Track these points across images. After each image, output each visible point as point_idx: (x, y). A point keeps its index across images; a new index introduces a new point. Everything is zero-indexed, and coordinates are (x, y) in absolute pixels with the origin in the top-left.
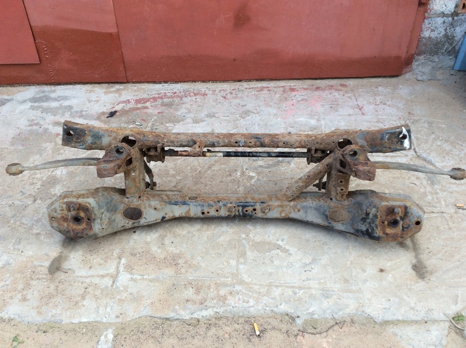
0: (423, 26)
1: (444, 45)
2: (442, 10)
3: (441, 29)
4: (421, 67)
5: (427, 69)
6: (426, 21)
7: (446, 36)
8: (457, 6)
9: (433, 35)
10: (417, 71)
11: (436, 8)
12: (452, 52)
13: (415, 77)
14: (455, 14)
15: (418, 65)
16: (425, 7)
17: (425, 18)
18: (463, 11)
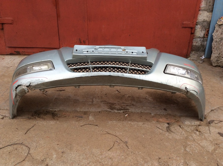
0: (193, 41)
1: (201, 48)
2: (199, 36)
3: (199, 42)
4: (193, 56)
5: (196, 56)
6: (194, 39)
7: (201, 45)
8: (204, 35)
9: (197, 44)
10: (192, 57)
11: (197, 35)
12: (204, 51)
13: (191, 59)
14: (204, 37)
15: (192, 55)
16: (193, 35)
17: (193, 38)
18: (207, 36)
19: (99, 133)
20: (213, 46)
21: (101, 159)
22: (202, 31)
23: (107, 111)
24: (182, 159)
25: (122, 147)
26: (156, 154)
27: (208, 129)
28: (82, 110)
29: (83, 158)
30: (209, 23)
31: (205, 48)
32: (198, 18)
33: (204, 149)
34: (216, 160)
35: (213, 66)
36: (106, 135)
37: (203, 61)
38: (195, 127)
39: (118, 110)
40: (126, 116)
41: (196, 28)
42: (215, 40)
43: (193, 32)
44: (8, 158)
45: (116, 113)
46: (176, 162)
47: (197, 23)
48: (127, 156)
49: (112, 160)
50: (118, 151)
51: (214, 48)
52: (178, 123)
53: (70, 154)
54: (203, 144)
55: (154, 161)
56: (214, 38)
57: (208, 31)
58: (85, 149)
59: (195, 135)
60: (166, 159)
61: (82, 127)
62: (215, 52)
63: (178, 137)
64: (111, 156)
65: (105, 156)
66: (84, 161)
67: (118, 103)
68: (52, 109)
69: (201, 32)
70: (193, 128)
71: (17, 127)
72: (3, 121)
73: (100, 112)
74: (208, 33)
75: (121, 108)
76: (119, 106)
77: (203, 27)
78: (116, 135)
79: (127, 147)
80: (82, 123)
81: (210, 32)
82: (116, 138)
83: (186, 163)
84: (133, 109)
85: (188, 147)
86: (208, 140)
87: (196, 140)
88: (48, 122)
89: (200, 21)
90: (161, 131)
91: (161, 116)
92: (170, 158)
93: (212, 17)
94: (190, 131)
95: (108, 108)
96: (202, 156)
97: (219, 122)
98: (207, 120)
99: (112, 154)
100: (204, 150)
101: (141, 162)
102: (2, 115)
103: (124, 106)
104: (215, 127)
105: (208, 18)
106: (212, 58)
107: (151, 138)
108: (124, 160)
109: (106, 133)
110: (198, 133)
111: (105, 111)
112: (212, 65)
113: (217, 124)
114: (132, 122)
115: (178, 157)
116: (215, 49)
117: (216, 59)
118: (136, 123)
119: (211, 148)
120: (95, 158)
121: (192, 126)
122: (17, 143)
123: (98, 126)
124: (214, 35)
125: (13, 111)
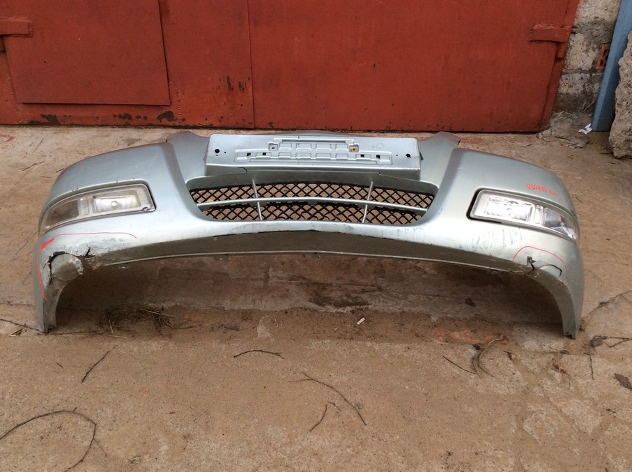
0: (560, 82)
1: (582, 102)
2: (579, 66)
3: (578, 85)
4: (559, 125)
5: (566, 126)
6: (564, 77)
7: (584, 92)
8: (594, 63)
9: (571, 91)
10: (554, 128)
11: (572, 63)
12: (592, 109)
13: (553, 133)
14: (593, 70)
15: (556, 122)
16: (562, 63)
17: (562, 73)
18: (601, 68)
19: (283, 377)
20: (618, 97)
21: (291, 457)
22: (587, 51)
23: (306, 310)
24: (511, 456)
25: (348, 421)
26: (440, 440)
27: (588, 363)
28: (236, 308)
29: (242, 455)
30: (611, 29)
31: (596, 101)
32: (577, 13)
33: (574, 426)
34: (605, 458)
35: (616, 158)
36: (304, 383)
37: (588, 140)
38: (552, 356)
39: (337, 305)
40: (358, 323)
41: (571, 43)
42: (626, 79)
43: (560, 55)
44: (38, 454)
45: (332, 315)
46: (493, 465)
47: (573, 27)
48: (360, 447)
49: (320, 460)
50: (336, 433)
51: (620, 105)
52: (505, 344)
53: (207, 443)
55: (433, 462)
56: (622, 74)
57: (607, 52)
58: (248, 426)
59: (549, 383)
60: (466, 457)
61: (236, 359)
62: (622, 118)
63: (502, 390)
64: (316, 449)
65: (300, 447)
66: (243, 462)
67: (339, 282)
68: (155, 303)
69: (584, 54)
70: (544, 361)
71: (58, 360)
72: (19, 341)
73: (286, 313)
74: (607, 58)
75: (345, 298)
76: (339, 294)
77: (592, 39)
78: (332, 384)
79: (360, 421)
80: (236, 347)
81: (612, 55)
82: (332, 391)
83: (522, 466)
84: (379, 301)
85: (529, 419)
86: (586, 396)
87: (551, 399)
88: (143, 343)
89: (584, 21)
90: (456, 370)
91: (457, 322)
92: (477, 454)
93: (619, 9)
94: (537, 371)
95: (310, 301)
96: (566, 446)
97: (620, 342)
98: (587, 335)
99: (321, 442)
100: (572, 428)
101: (399, 464)
102: (16, 324)
103: (354, 291)
104: (609, 358)
105: (608, 13)
106: (613, 134)
107: (426, 392)
108: (353, 460)
109: (303, 377)
110: (557, 375)
111: (300, 308)
112: (612, 153)
113: (612, 349)
114: (377, 342)
115: (501, 450)
116: (624, 108)
117: (625, 137)
118: (388, 345)
119: (591, 422)
120: (273, 454)
121: (544, 353)
122: (60, 408)
123: (283, 355)
124: (625, 66)
125: (45, 317)
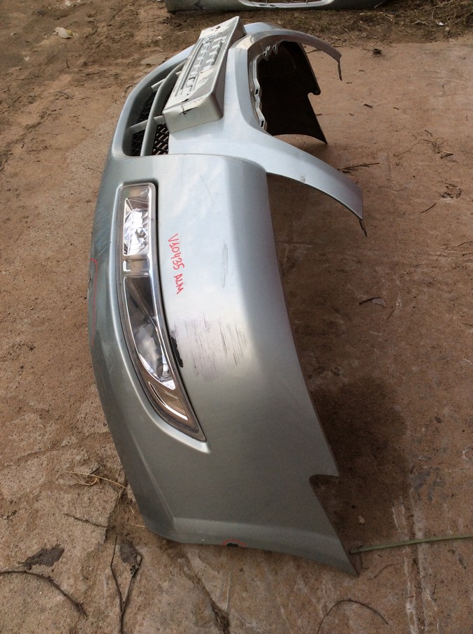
54: (33, 469)
59: (78, 458)
86: (44, 493)
97: (120, 594)
110: (86, 471)
